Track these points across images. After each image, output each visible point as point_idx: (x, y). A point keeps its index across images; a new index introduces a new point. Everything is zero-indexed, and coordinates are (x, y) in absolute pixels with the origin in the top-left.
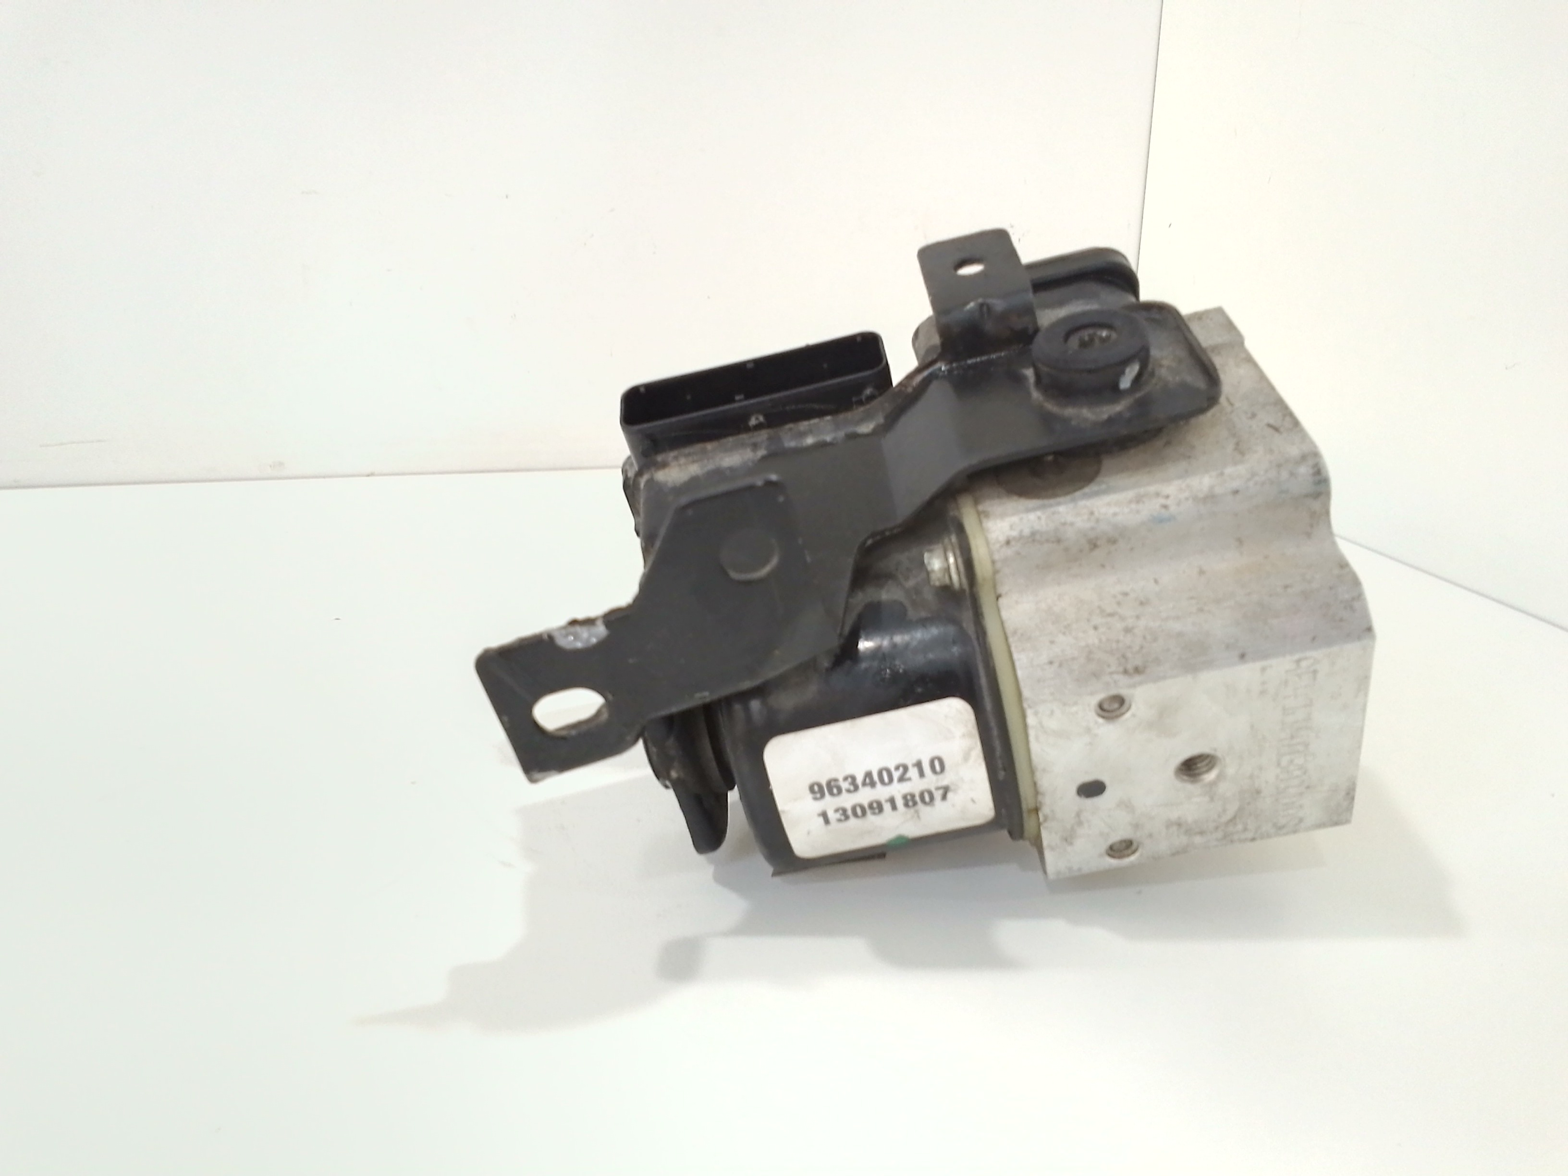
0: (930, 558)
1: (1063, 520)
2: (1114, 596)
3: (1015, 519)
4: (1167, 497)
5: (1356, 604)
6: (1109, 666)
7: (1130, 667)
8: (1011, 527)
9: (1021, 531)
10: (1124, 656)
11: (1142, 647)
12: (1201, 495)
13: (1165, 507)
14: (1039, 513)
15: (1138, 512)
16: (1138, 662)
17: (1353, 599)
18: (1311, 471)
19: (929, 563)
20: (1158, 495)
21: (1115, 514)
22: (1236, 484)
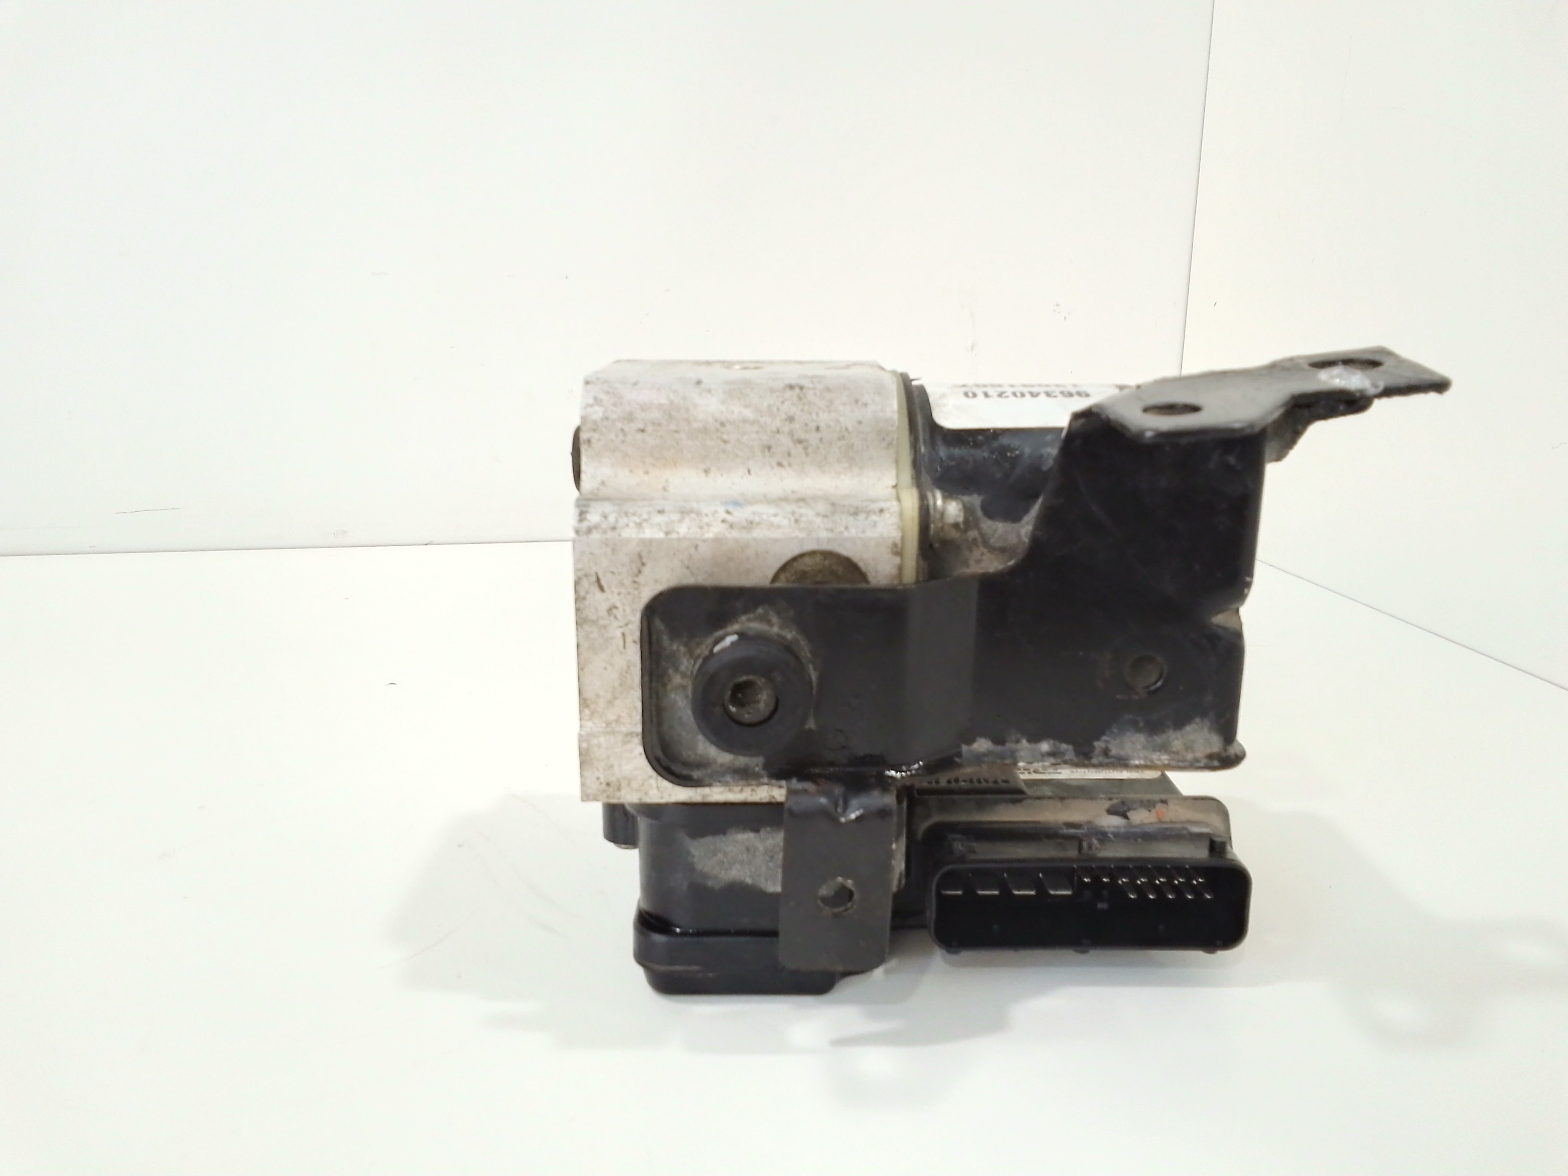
0: (958, 516)
1: (826, 520)
2: (790, 465)
3: (870, 534)
4: (724, 521)
5: (591, 401)
6: (815, 394)
7: (797, 391)
8: (875, 524)
9: (866, 518)
10: (800, 398)
11: (783, 402)
12: (693, 516)
13: (728, 512)
14: (846, 534)
15: (754, 513)
16: (788, 394)
17: (591, 406)
18: (588, 516)
19: (960, 511)
20: (731, 526)
21: (775, 515)
22: (659, 519)
